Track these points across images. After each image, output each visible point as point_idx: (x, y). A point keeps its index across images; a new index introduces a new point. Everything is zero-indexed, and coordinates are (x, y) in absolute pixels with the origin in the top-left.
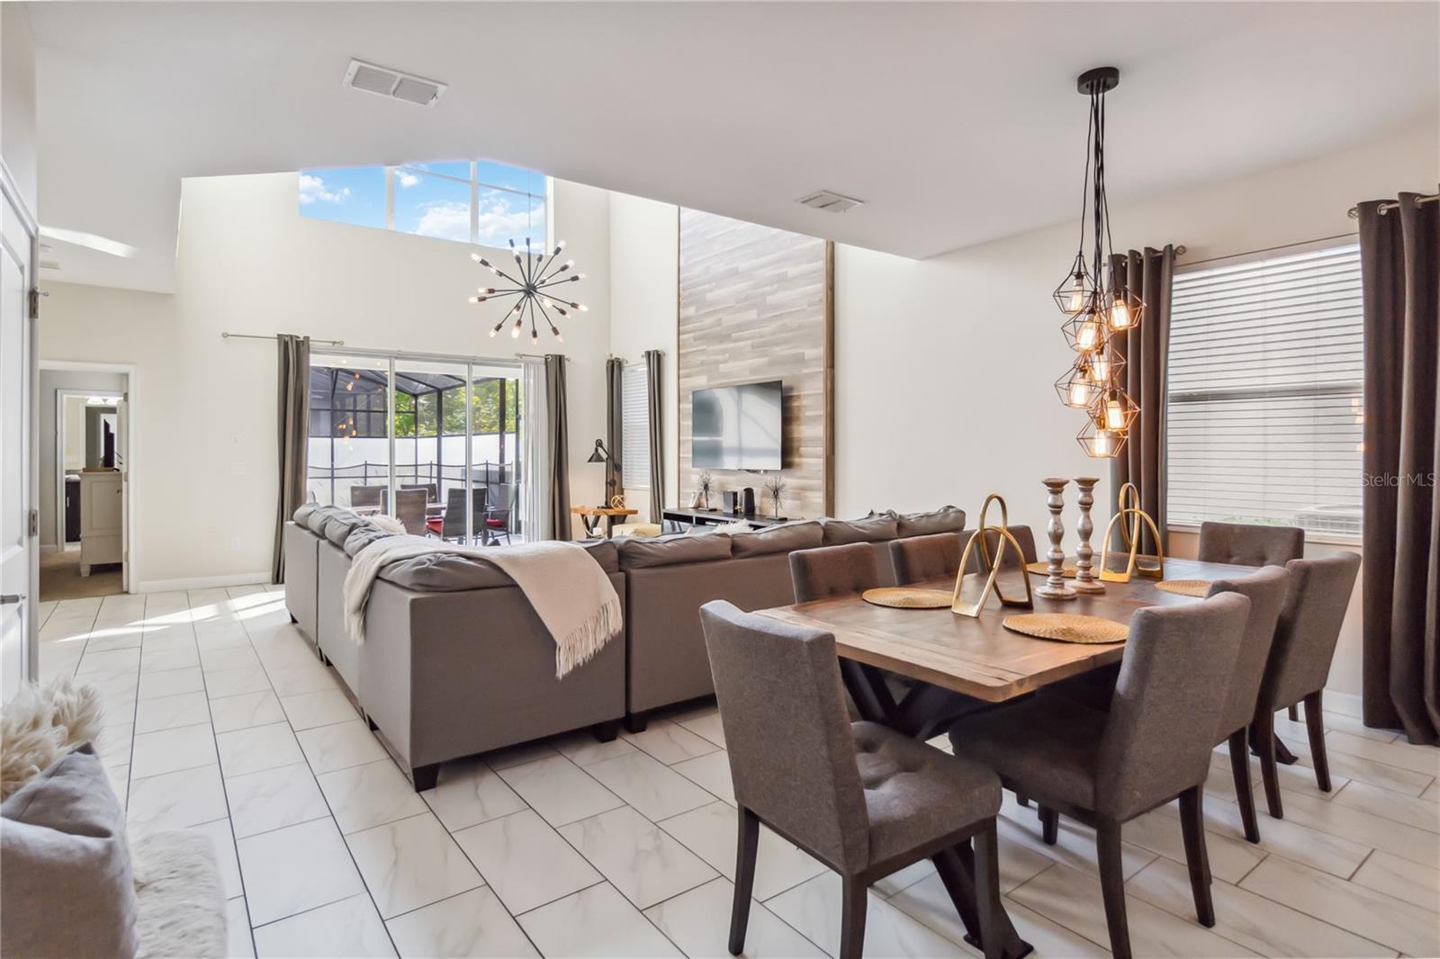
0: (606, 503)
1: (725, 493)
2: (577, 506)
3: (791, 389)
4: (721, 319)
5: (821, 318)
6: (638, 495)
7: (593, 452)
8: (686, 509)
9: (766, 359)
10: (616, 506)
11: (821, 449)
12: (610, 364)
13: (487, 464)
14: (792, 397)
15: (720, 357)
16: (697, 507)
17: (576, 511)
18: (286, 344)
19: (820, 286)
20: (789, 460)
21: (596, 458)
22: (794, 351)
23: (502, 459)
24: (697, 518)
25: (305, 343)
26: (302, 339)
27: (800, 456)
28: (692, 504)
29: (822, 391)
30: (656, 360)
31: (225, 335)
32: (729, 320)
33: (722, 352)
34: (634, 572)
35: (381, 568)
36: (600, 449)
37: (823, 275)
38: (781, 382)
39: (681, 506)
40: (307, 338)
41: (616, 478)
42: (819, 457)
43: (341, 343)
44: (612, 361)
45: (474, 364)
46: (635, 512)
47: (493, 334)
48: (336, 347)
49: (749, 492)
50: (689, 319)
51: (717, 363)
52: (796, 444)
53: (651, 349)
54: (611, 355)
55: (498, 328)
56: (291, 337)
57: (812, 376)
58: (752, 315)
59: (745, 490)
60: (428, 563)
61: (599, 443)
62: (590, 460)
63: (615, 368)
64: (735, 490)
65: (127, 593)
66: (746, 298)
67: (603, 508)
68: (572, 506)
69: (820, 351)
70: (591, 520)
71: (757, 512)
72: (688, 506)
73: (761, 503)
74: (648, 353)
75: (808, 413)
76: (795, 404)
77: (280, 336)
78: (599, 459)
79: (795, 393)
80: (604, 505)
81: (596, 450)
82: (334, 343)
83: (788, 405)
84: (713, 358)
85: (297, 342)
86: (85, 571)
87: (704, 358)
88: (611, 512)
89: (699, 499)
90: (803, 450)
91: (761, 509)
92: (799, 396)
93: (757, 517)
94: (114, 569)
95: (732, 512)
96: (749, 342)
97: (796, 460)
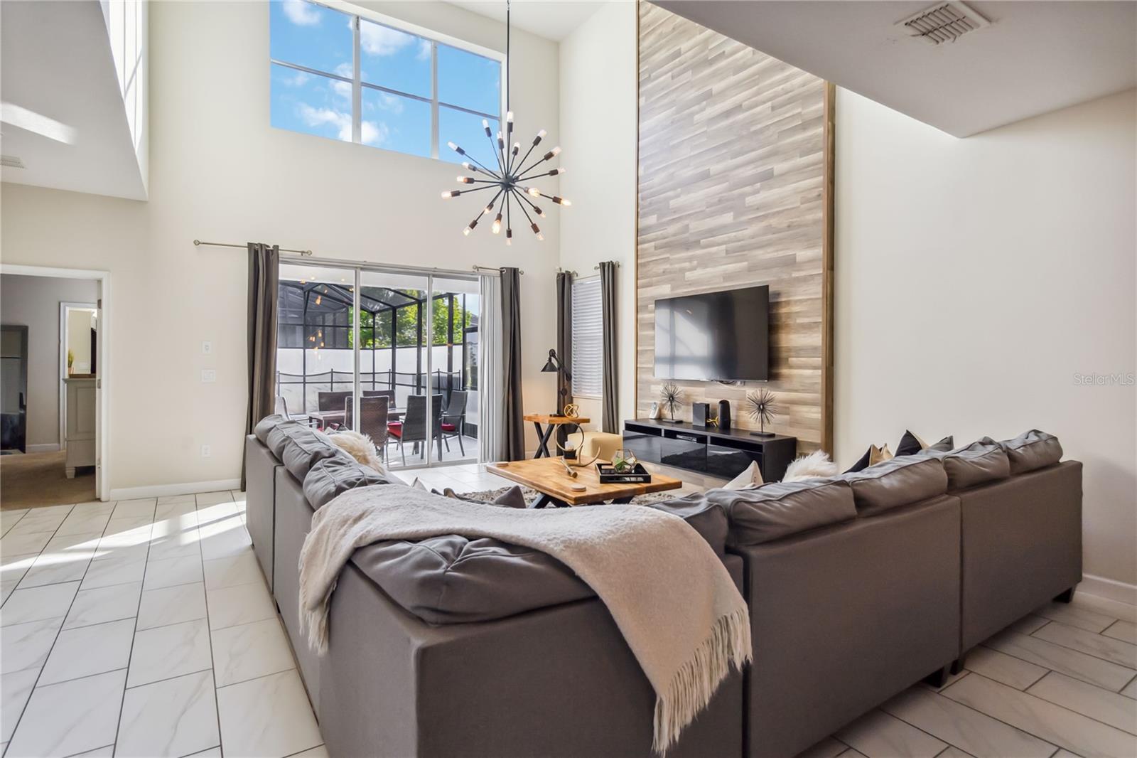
0: (558, 411)
1: (695, 405)
2: (531, 414)
3: (778, 294)
4: (687, 225)
5: (821, 215)
6: (589, 403)
7: (547, 361)
8: (646, 420)
9: (745, 264)
10: (569, 415)
11: (820, 359)
12: (561, 277)
13: (439, 372)
14: (778, 304)
15: (687, 265)
16: (660, 419)
17: (530, 419)
18: (256, 252)
19: (820, 179)
20: (775, 371)
21: (548, 368)
22: (781, 254)
23: (450, 368)
24: (666, 431)
25: (275, 252)
26: (271, 248)
27: (791, 367)
28: (652, 414)
29: (820, 296)
30: (610, 271)
31: (197, 243)
32: (696, 226)
33: (690, 259)
34: (754, 553)
35: (357, 550)
36: (553, 358)
37: (823, 167)
38: (767, 287)
39: (638, 418)
40: (276, 247)
41: (566, 387)
42: (815, 368)
43: (309, 253)
44: (563, 275)
45: (434, 276)
46: (587, 421)
47: (467, 231)
48: (305, 258)
49: (725, 405)
50: (648, 229)
51: (683, 270)
52: (784, 355)
53: (605, 261)
54: (561, 269)
55: (473, 225)
56: (261, 245)
57: (805, 280)
58: (728, 218)
59: (721, 402)
60: (445, 564)
61: (552, 353)
62: (544, 370)
63: (565, 281)
64: (707, 403)
65: (99, 500)
66: (720, 201)
67: (555, 416)
68: (525, 414)
69: (819, 251)
70: (545, 428)
71: (733, 426)
72: (649, 416)
73: (737, 416)
74: (603, 265)
75: (799, 321)
76: (783, 310)
77: (250, 245)
78: (552, 369)
79: (783, 299)
80: (556, 413)
81: (550, 360)
82: (303, 252)
83: (774, 311)
84: (677, 266)
85: (267, 252)
86: (70, 473)
87: (667, 266)
88: (565, 421)
89: (660, 410)
90: (793, 360)
91: (736, 423)
92: (788, 303)
93: (732, 432)
94: (88, 473)
95: (704, 425)
96: (724, 247)
97: (784, 371)
